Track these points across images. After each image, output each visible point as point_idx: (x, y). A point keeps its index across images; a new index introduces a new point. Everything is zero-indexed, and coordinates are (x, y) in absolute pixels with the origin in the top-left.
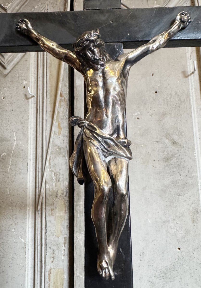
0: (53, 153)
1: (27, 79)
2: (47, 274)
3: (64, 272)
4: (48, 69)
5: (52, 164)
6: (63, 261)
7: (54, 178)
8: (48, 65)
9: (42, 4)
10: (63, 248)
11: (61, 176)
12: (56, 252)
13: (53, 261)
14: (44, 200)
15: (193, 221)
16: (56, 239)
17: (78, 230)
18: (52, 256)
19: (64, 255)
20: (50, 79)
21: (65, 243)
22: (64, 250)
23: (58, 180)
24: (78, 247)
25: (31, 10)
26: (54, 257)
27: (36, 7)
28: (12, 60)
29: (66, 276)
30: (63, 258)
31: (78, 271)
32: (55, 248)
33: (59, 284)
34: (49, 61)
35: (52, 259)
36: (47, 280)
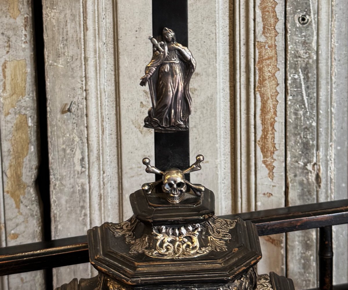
3: (26, 65)
6: (24, 50)
10: (24, 32)
12: (13, 39)
13: (8, 52)
16: (12, 21)
17: (49, 5)
18: (6, 45)
19: (26, 42)
21: (26, 26)
22: (25, 35)
24: (49, 27)
26: (9, 46)
29: (29, 70)
30: (23, 46)
31: (51, 58)
32: (10, 33)
33: (19, 81)
35: (7, 49)
36: (1, 77)
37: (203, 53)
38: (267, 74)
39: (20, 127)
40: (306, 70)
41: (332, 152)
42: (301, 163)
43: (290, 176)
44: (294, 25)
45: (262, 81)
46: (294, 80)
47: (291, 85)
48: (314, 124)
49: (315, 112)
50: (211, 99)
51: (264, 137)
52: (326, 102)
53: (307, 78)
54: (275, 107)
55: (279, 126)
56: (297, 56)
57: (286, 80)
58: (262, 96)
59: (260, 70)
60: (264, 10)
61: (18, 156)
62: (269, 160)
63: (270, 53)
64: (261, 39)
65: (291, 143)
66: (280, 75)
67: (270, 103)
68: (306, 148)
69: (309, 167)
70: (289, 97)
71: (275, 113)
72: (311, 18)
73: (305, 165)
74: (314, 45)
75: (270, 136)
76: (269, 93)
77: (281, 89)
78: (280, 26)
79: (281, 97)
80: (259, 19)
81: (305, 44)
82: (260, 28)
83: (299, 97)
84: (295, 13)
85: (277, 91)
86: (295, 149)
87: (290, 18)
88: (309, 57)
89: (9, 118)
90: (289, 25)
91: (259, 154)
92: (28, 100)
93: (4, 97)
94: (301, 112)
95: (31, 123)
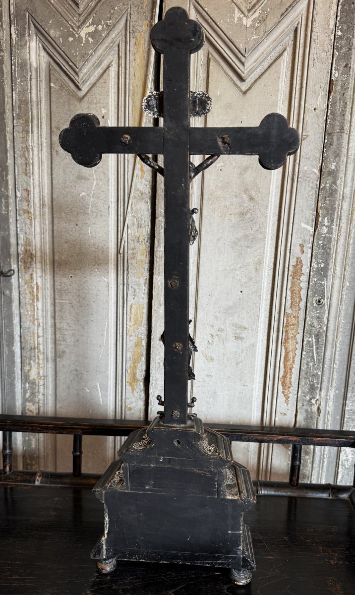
0: (135, 198)
1: (106, 106)
2: (129, 308)
3: (144, 308)
4: (130, 97)
5: (134, 209)
6: (143, 298)
7: (136, 223)
8: (131, 93)
9: (124, 5)
10: (144, 287)
11: (143, 222)
12: (137, 291)
13: (134, 298)
14: (126, 244)
15: (256, 270)
16: (137, 280)
17: (157, 273)
18: (133, 294)
19: (144, 294)
20: (132, 111)
21: (145, 284)
22: (145, 289)
23: (140, 226)
24: (156, 286)
25: (110, 12)
26: (135, 295)
27: (116, 8)
28: (88, 80)
29: (145, 311)
30: (143, 296)
31: (156, 306)
32: (136, 287)
33: (139, 317)
34: (131, 88)
35: (133, 296)
36: (129, 313)
37: (251, 315)
38: (290, 335)
39: (137, 344)
40: (317, 336)
41: (332, 394)
42: (308, 398)
43: (300, 405)
44: (312, 304)
45: (287, 339)
46: (309, 342)
47: (306, 344)
48: (320, 373)
49: (321, 365)
50: (253, 346)
51: (285, 377)
52: (331, 360)
53: (317, 342)
54: (294, 357)
55: (295, 371)
56: (312, 326)
57: (303, 341)
58: (286, 349)
59: (286, 331)
60: (292, 292)
61: (135, 362)
62: (286, 392)
63: (294, 321)
64: (289, 311)
65: (302, 383)
66: (299, 337)
67: (291, 355)
68: (312, 388)
69: (313, 401)
70: (304, 353)
71: (293, 362)
72: (325, 301)
73: (311, 399)
74: (325, 320)
75: (288, 376)
76: (290, 348)
77: (299, 346)
78: (302, 304)
79: (298, 352)
80: (289, 298)
81: (319, 319)
82: (288, 304)
83: (311, 354)
84: (313, 296)
85: (296, 347)
86: (305, 388)
87: (310, 299)
88: (321, 328)
89: (131, 338)
90: (308, 304)
91: (280, 387)
92: (143, 329)
93: (130, 325)
94: (311, 364)
95: (144, 343)
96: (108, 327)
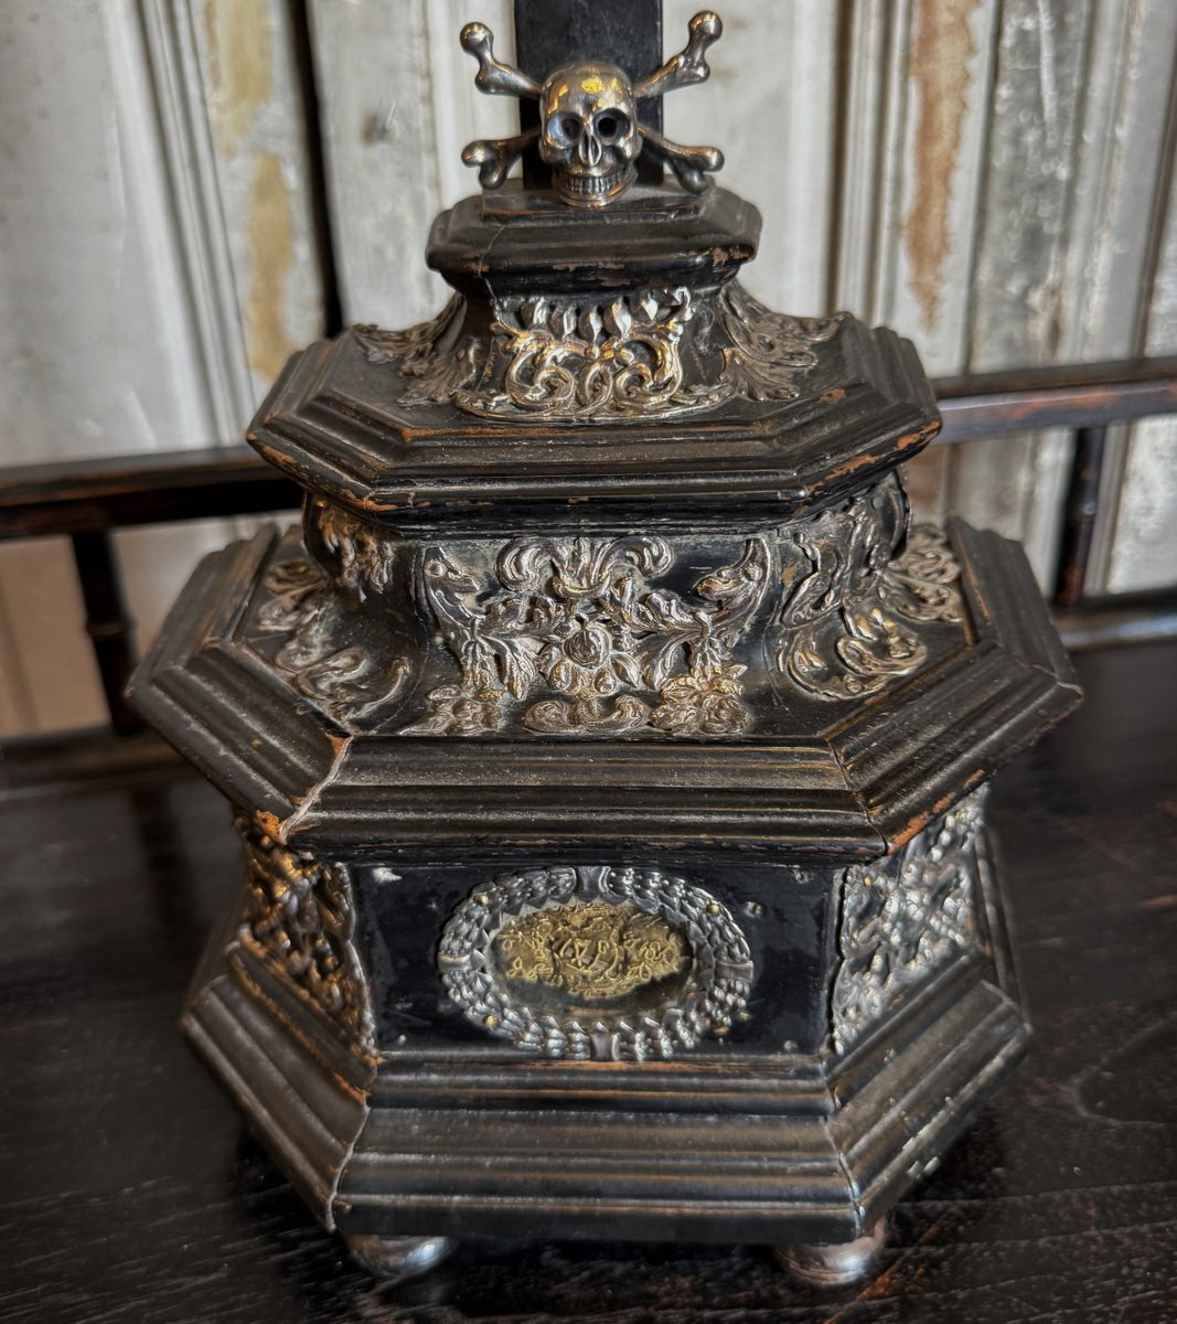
29: (277, 22)
33: (252, 56)
38: (945, 18)
39: (267, 187)
41: (1103, 260)
42: (1014, 288)
43: (983, 322)
45: (929, 37)
46: (1023, 35)
47: (1013, 51)
48: (1063, 173)
49: (1069, 137)
50: (778, 102)
51: (921, 214)
52: (1106, 109)
53: (1060, 28)
54: (958, 121)
55: (965, 181)
57: (998, 34)
58: (926, 86)
61: (270, 268)
62: (928, 278)
65: (995, 226)
66: (982, 22)
67: (946, 110)
68: (1034, 243)
69: (1036, 298)
70: (1004, 92)
71: (956, 142)
73: (1025, 293)
75: (935, 211)
76: (945, 75)
77: (980, 64)
79: (977, 93)
83: (1030, 91)
85: (966, 72)
89: (238, 163)
92: (281, 112)
93: (217, 104)
94: (1031, 138)
95: (294, 177)
96: (122, 136)
